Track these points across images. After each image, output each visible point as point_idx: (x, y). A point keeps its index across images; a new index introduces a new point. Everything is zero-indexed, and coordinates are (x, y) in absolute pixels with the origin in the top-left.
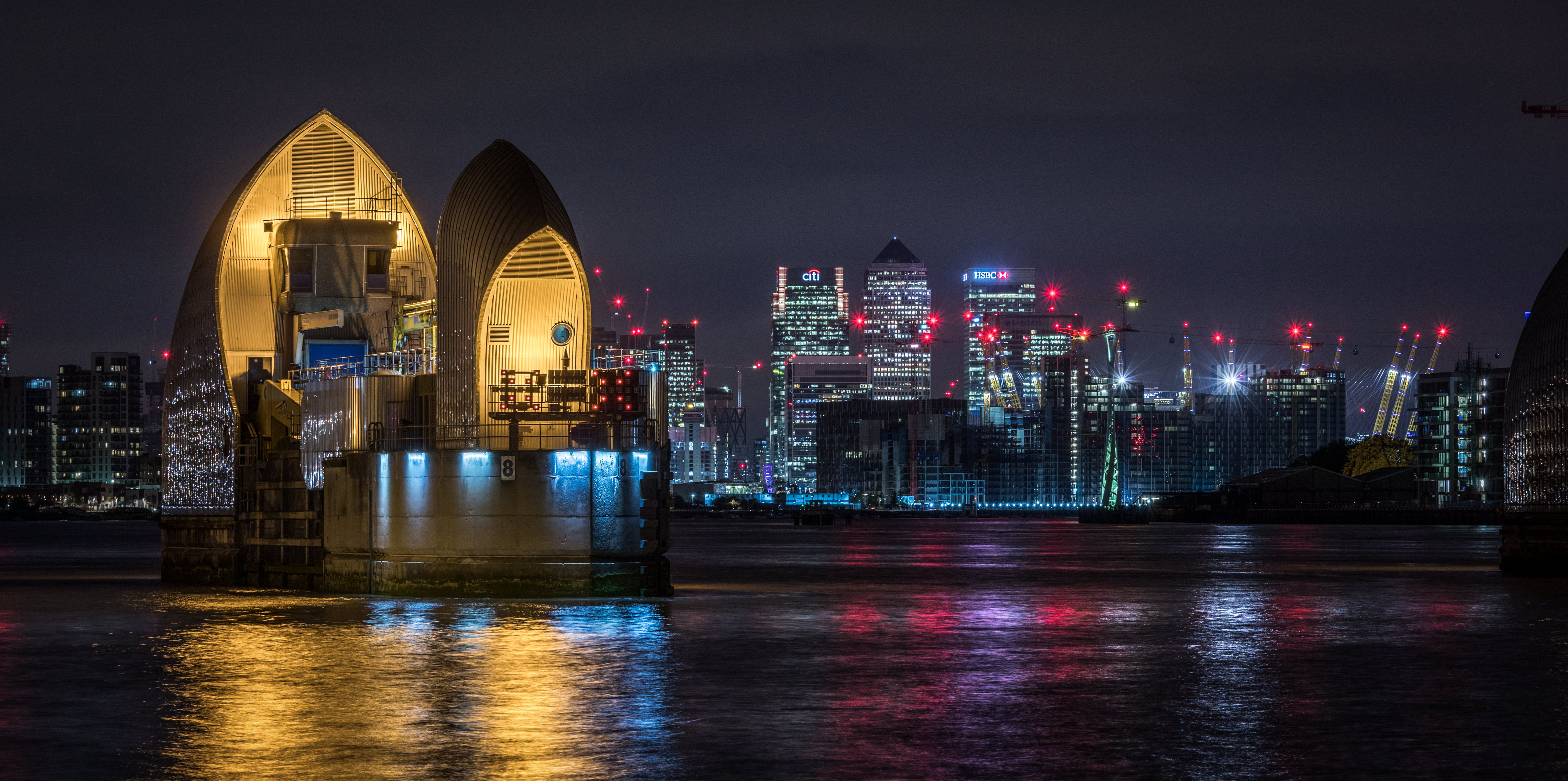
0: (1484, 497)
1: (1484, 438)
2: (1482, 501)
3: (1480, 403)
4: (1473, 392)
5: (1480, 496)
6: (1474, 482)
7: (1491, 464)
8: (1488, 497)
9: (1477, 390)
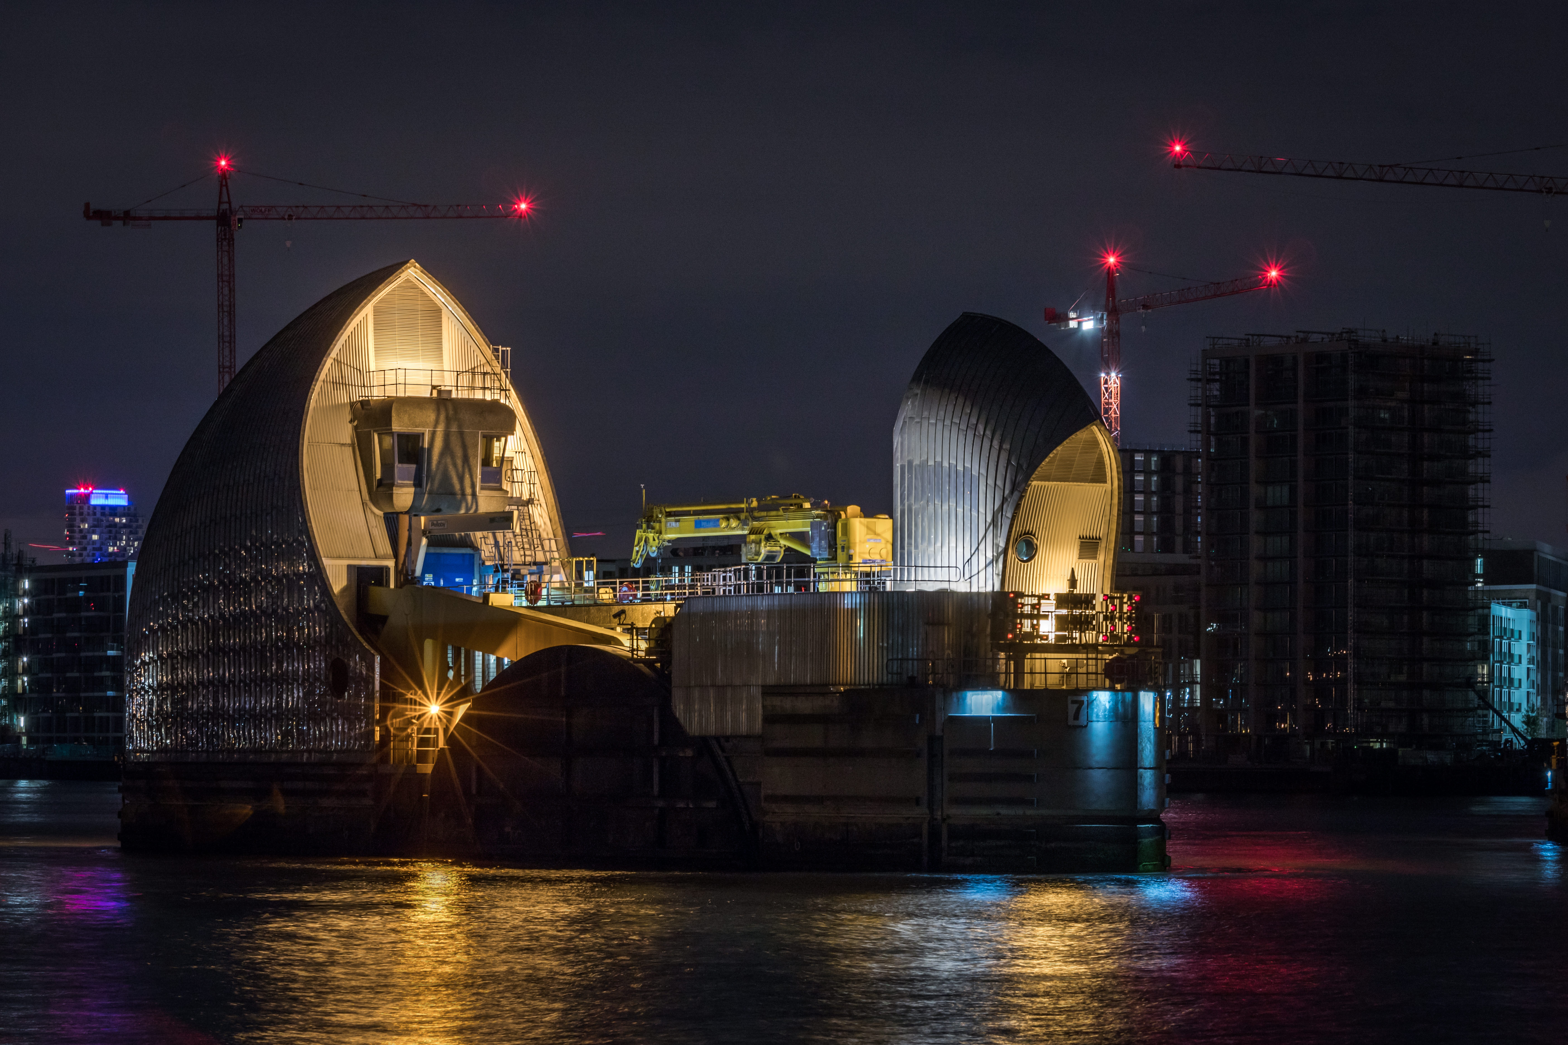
0: (24, 740)
1: (25, 659)
2: (22, 745)
3: (21, 612)
4: (11, 597)
5: (19, 739)
6: (11, 719)
7: (35, 695)
8: (30, 741)
9: (16, 594)
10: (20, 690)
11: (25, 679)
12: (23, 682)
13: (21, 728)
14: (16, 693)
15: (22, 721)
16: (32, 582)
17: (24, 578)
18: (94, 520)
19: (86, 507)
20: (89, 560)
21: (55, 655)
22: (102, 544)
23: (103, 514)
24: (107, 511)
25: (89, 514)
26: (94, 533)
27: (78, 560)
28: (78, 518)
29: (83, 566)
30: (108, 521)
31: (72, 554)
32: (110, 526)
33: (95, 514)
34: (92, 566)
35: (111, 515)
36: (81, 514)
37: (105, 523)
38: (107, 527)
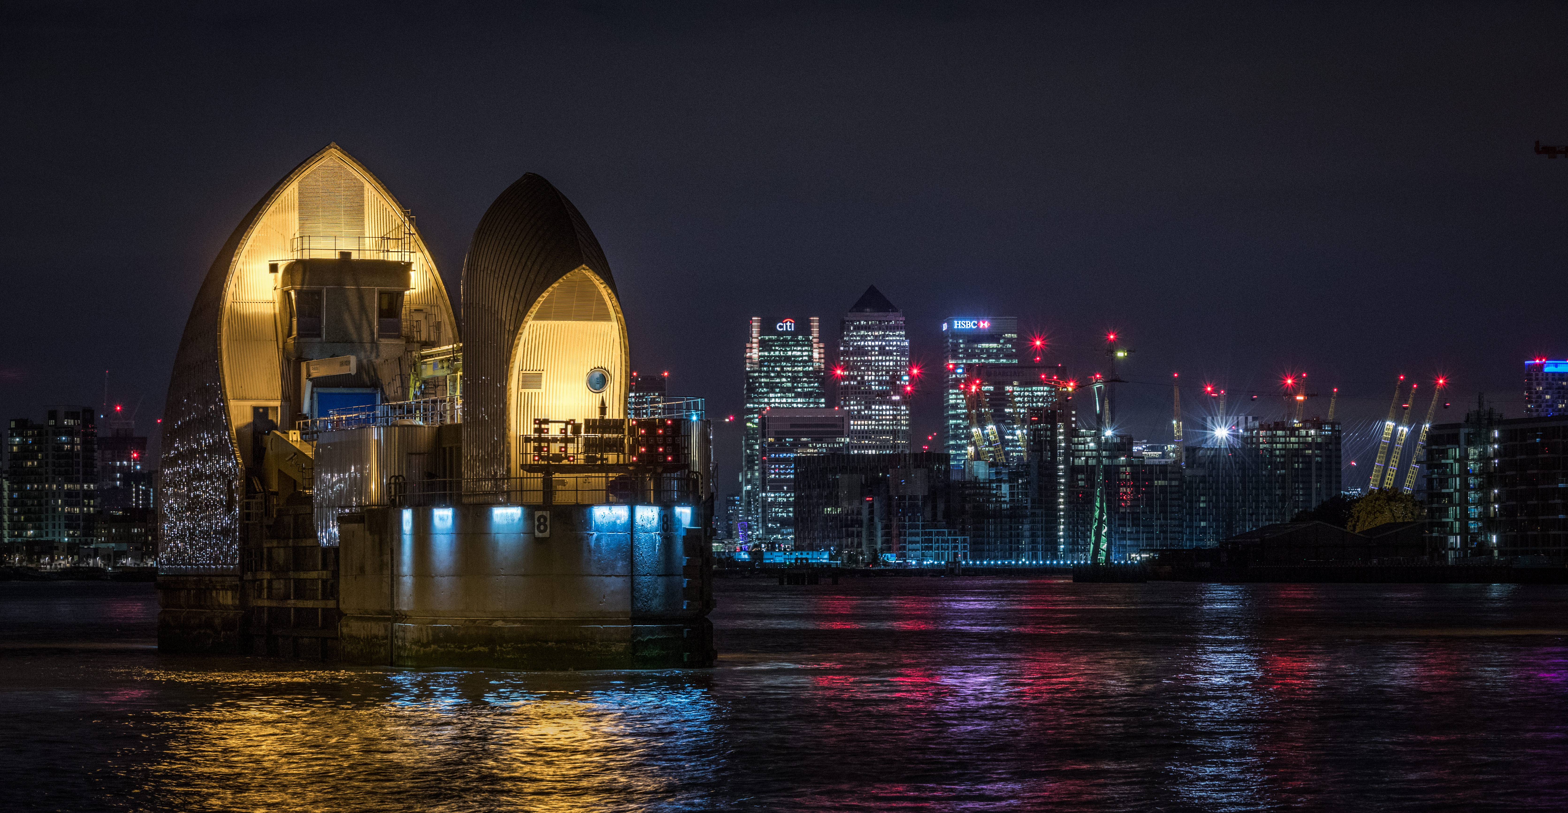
0: (1496, 552)
1: (1496, 491)
2: (1494, 557)
3: (1492, 456)
4: (1484, 444)
5: (1492, 552)
6: (1486, 537)
7: (1504, 518)
8: (1501, 553)
9: (1489, 441)
10: (1492, 515)
11: (1497, 506)
12: (1495, 508)
13: (1493, 544)
14: (1489, 517)
15: (1494, 539)
16: (1500, 432)
17: (1494, 429)
18: (1547, 384)
19: (1540, 374)
20: (1543, 414)
21: (1519, 488)
22: (1554, 402)
23: (1553, 379)
24: (1557, 377)
25: (1542, 379)
26: (1547, 394)
27: (1535, 414)
28: (1535, 383)
29: (1539, 419)
30: (1557, 384)
31: (1530, 410)
32: (1559, 388)
33: (1547, 379)
34: (1546, 419)
35: (1560, 380)
36: (1537, 379)
37: (1555, 386)
38: (1556, 389)
